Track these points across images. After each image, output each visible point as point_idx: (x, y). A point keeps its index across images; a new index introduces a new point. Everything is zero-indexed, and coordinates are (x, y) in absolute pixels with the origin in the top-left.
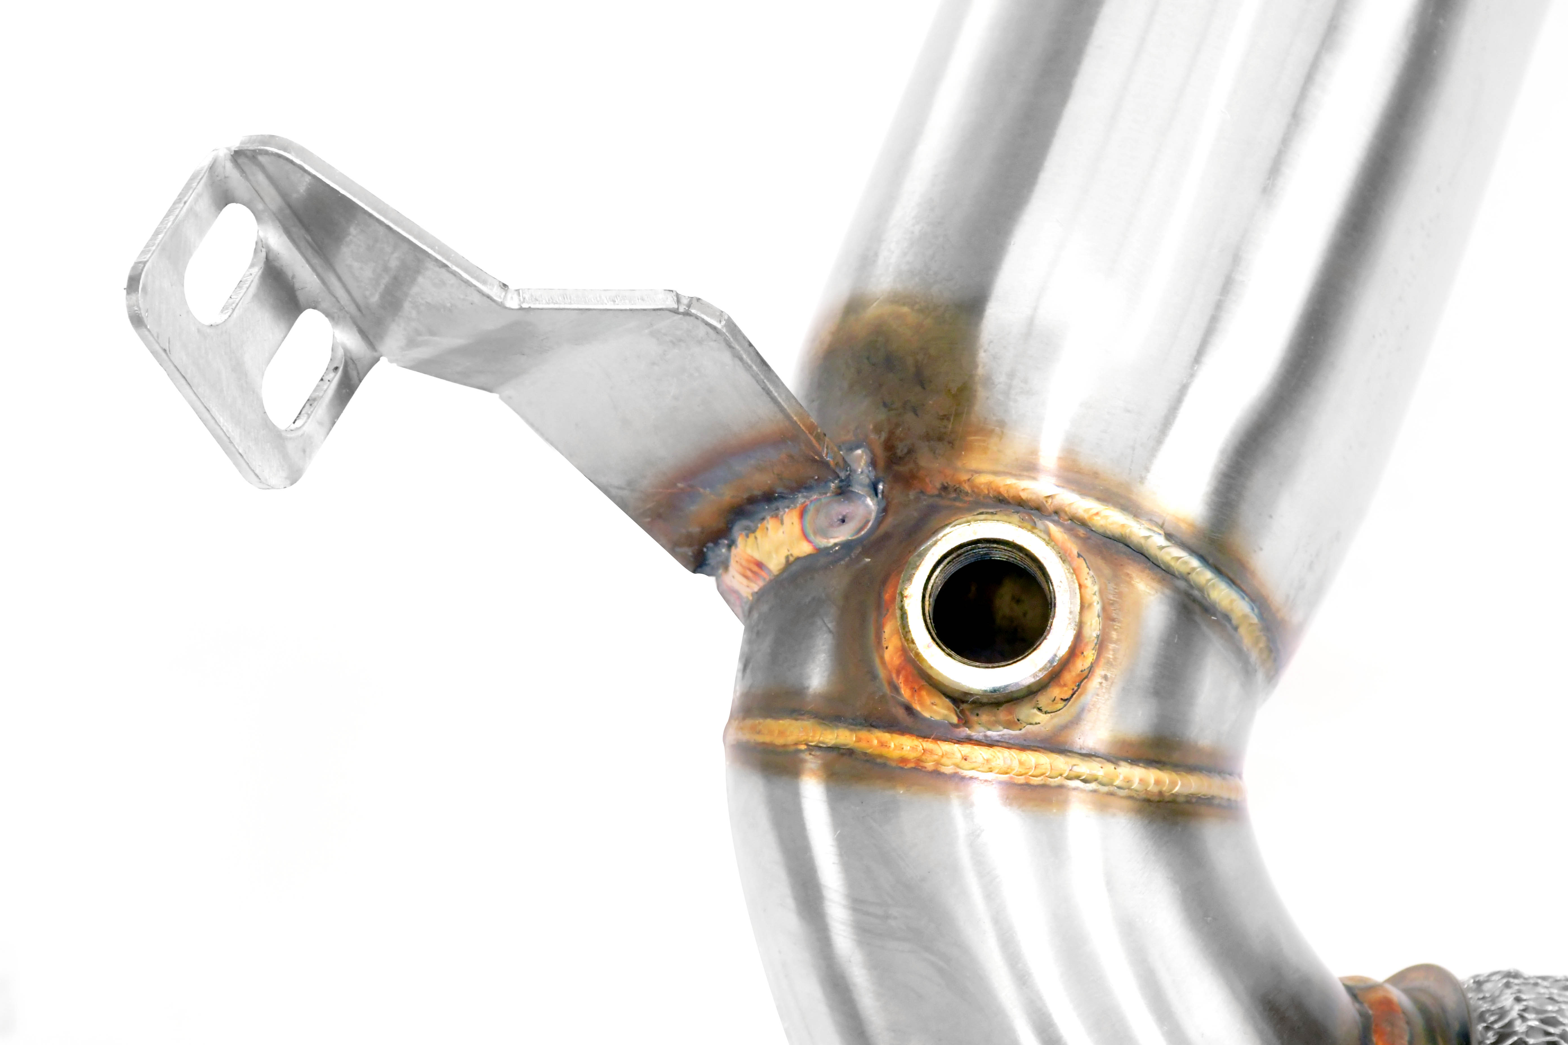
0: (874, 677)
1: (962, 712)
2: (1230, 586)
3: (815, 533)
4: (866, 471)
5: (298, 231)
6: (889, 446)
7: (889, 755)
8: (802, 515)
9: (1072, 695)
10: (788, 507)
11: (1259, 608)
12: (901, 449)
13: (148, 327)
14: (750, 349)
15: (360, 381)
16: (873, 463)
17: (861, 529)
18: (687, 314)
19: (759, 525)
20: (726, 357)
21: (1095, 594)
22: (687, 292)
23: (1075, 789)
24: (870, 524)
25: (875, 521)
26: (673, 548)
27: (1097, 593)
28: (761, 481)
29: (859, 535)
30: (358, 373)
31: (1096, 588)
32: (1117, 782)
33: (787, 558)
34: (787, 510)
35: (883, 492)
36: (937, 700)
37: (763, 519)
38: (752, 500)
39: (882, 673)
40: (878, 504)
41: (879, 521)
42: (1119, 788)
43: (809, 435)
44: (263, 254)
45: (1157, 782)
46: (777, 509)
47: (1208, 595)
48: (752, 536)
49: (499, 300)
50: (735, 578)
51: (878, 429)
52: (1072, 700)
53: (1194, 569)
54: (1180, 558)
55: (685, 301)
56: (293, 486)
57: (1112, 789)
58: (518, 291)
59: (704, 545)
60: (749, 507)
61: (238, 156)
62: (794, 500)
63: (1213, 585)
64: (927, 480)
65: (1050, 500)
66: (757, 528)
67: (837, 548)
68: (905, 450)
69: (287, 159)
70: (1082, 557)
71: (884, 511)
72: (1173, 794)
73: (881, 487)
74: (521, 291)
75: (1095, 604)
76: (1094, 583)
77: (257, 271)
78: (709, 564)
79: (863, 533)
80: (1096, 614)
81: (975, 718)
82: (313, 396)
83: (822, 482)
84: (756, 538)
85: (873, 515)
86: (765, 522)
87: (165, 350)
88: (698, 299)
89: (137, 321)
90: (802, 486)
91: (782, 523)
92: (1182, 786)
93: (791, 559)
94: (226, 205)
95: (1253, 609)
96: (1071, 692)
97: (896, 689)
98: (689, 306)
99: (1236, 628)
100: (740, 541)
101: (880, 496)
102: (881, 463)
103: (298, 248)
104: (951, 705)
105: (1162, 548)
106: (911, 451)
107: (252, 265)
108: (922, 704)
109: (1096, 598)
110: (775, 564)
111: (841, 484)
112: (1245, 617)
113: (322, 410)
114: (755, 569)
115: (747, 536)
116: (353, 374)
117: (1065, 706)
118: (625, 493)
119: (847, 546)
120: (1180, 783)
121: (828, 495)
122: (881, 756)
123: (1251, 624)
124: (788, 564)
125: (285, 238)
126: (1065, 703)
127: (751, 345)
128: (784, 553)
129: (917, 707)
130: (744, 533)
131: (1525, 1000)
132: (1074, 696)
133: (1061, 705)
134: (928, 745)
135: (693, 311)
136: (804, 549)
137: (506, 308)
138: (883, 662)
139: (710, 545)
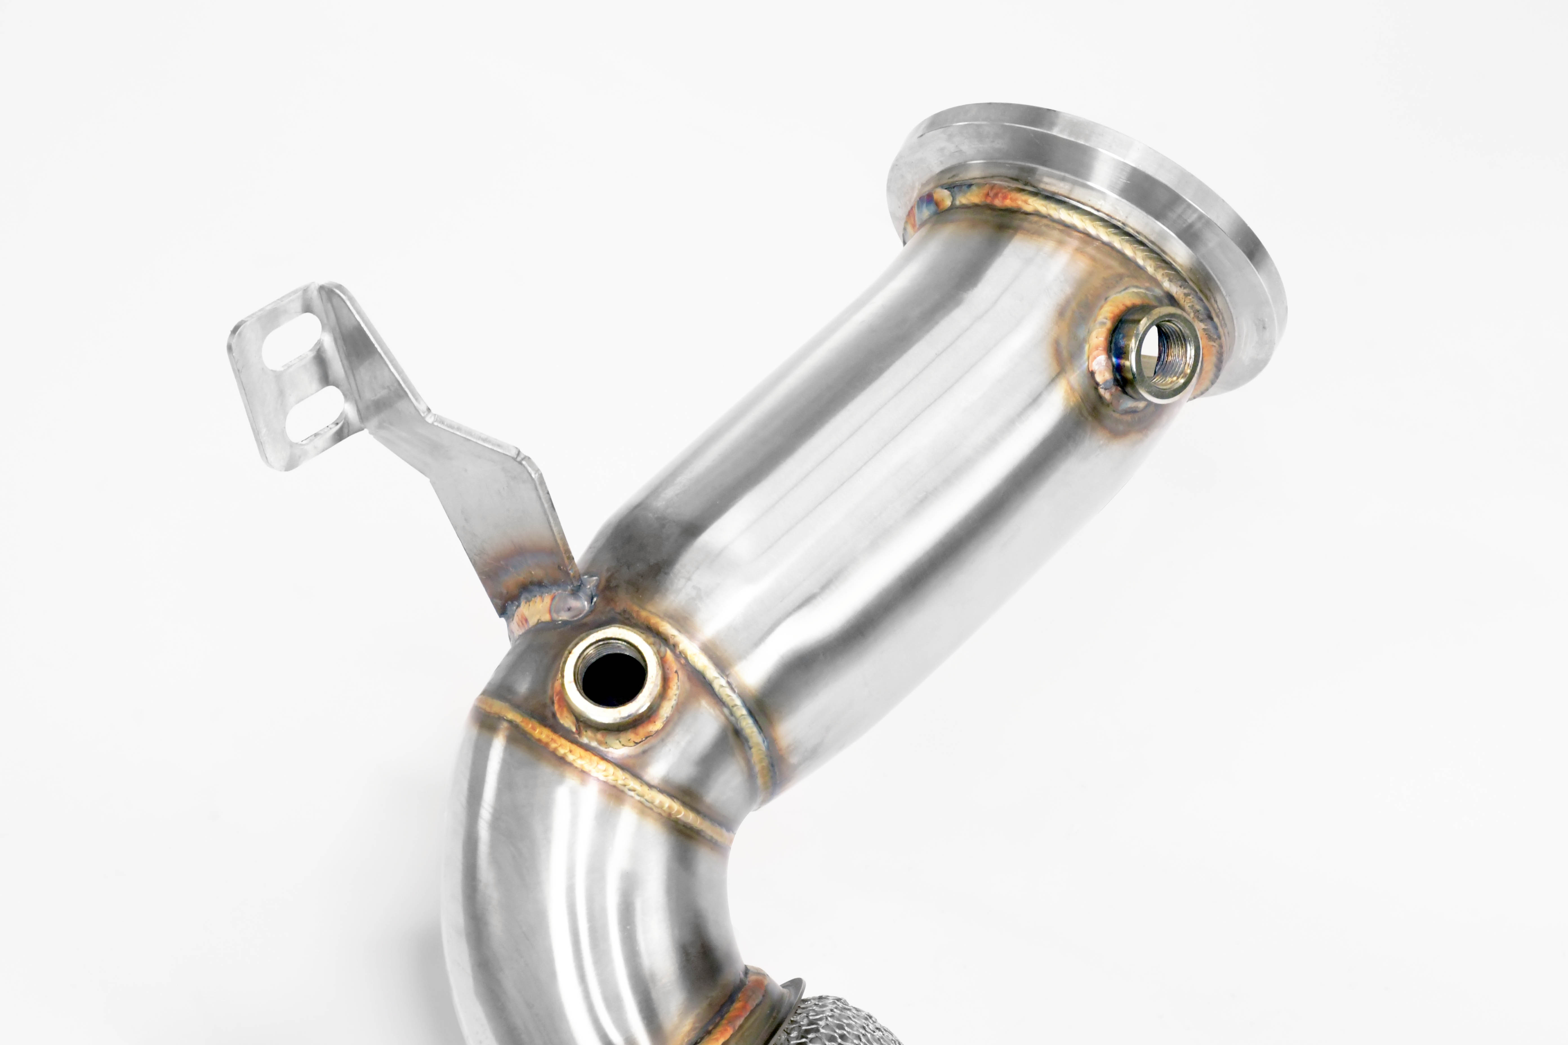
0: (545, 692)
1: (579, 726)
2: (754, 723)
3: (555, 611)
4: (592, 588)
5: (340, 342)
6: (608, 581)
7: (533, 735)
8: (553, 599)
9: (640, 742)
10: (547, 593)
11: (768, 743)
12: (613, 584)
13: (234, 355)
14: (547, 495)
15: (348, 436)
16: (597, 586)
17: (576, 616)
18: (520, 463)
19: (533, 599)
20: (533, 495)
21: (676, 695)
22: (525, 452)
23: (632, 797)
24: (581, 616)
25: (584, 615)
26: (492, 597)
27: (677, 695)
28: (538, 573)
29: (573, 620)
30: (349, 431)
31: (677, 692)
32: (646, 797)
33: (538, 620)
34: (546, 594)
35: (595, 603)
36: (569, 716)
37: (536, 596)
38: (532, 583)
39: (550, 692)
40: (590, 607)
41: (586, 616)
42: (646, 800)
43: (564, 555)
44: (318, 347)
45: (669, 807)
46: (543, 593)
47: (740, 723)
48: (528, 604)
49: (423, 415)
50: (514, 625)
51: (608, 570)
52: (639, 744)
53: (736, 705)
54: (730, 696)
55: (522, 456)
56: (286, 472)
57: (642, 799)
58: (435, 415)
59: (506, 602)
60: (530, 587)
61: (322, 288)
62: (551, 591)
63: (744, 718)
64: (618, 604)
65: (673, 637)
66: (531, 600)
67: (560, 622)
68: (615, 585)
69: (342, 299)
70: (677, 673)
71: (591, 612)
72: (677, 818)
73: (595, 599)
74: (436, 416)
75: (673, 700)
76: (678, 689)
77: (312, 354)
78: (507, 614)
79: (575, 619)
80: (672, 705)
81: (585, 733)
82: (320, 432)
83: (565, 583)
84: (529, 605)
85: (585, 612)
86: (536, 598)
87: (239, 371)
88: (529, 458)
89: (230, 348)
90: (556, 583)
91: (543, 601)
92: (684, 815)
93: (540, 621)
94: (306, 312)
95: (764, 742)
96: (640, 740)
97: (553, 703)
98: (523, 459)
99: (750, 748)
100: (523, 604)
101: (593, 604)
102: (601, 587)
103: (339, 351)
104: (575, 721)
105: (722, 686)
106: (617, 586)
107: (311, 350)
108: (561, 715)
109: (675, 698)
110: (533, 622)
111: (573, 588)
112: (758, 744)
113: (320, 442)
114: (524, 622)
115: (526, 603)
116: (346, 431)
117: (635, 746)
118: (477, 558)
119: (565, 623)
120: (683, 813)
121: (567, 593)
122: (530, 734)
123: (760, 750)
124: (538, 623)
125: (333, 344)
126: (635, 744)
127: (548, 493)
128: (538, 617)
129: (558, 715)
130: (525, 601)
131: (835, 1012)
132: (642, 743)
133: (632, 744)
134: (555, 737)
135: (524, 462)
136: (546, 618)
137: (425, 421)
138: (553, 687)
139: (510, 602)
